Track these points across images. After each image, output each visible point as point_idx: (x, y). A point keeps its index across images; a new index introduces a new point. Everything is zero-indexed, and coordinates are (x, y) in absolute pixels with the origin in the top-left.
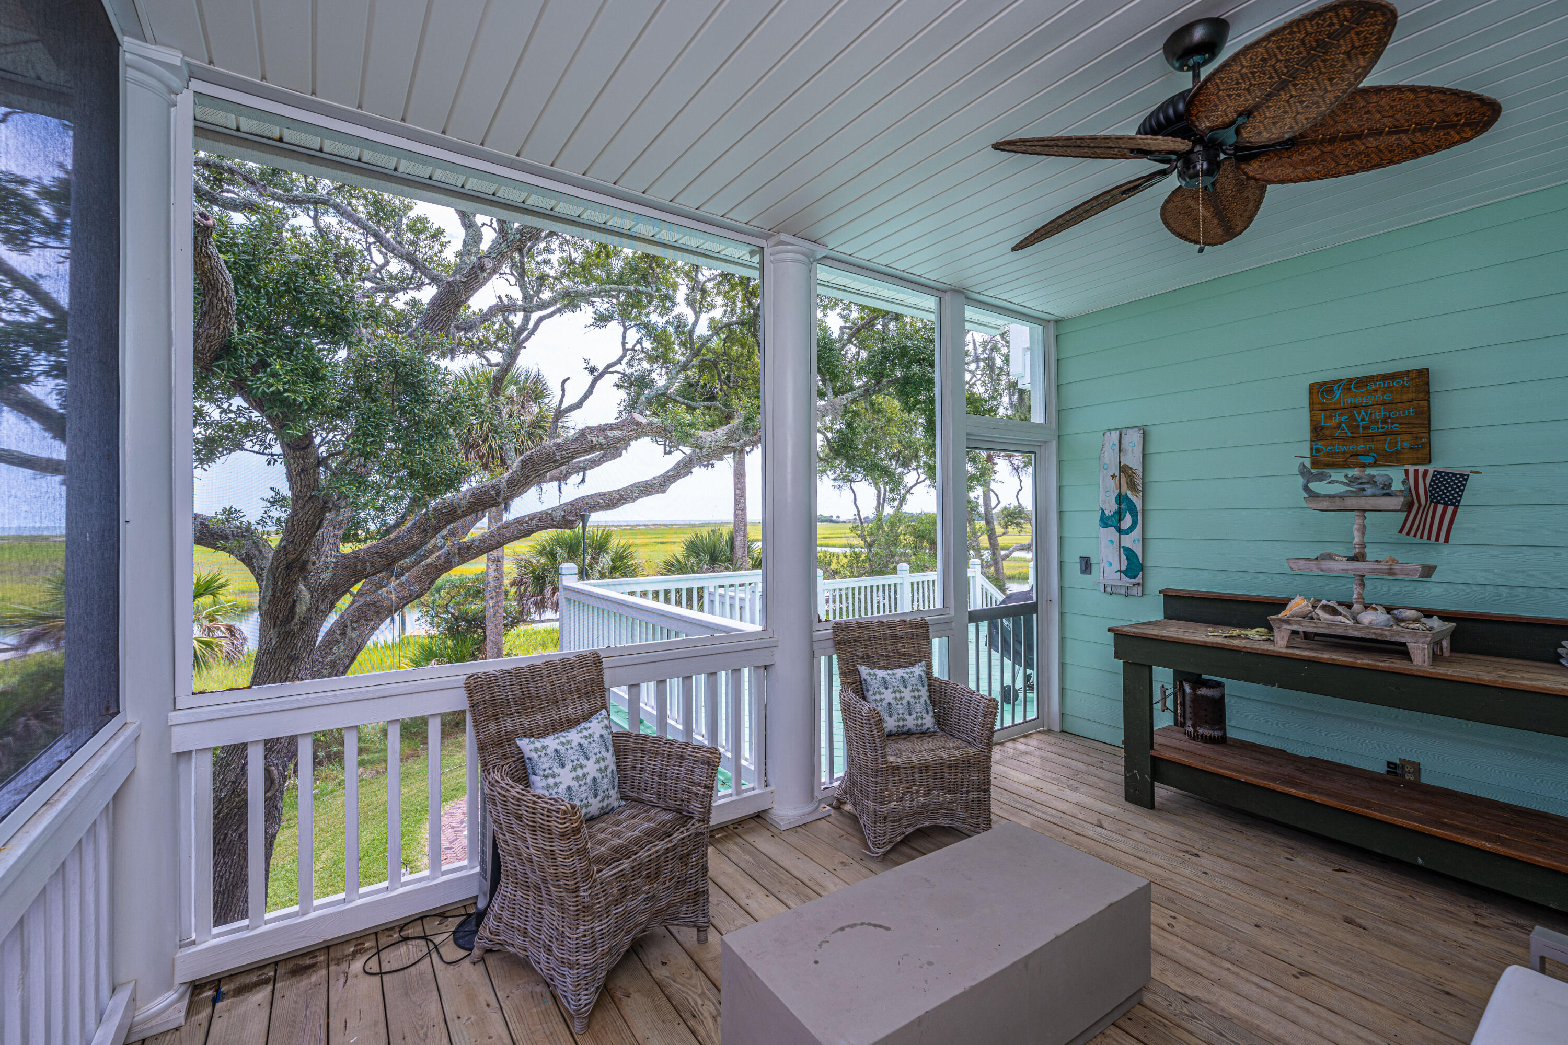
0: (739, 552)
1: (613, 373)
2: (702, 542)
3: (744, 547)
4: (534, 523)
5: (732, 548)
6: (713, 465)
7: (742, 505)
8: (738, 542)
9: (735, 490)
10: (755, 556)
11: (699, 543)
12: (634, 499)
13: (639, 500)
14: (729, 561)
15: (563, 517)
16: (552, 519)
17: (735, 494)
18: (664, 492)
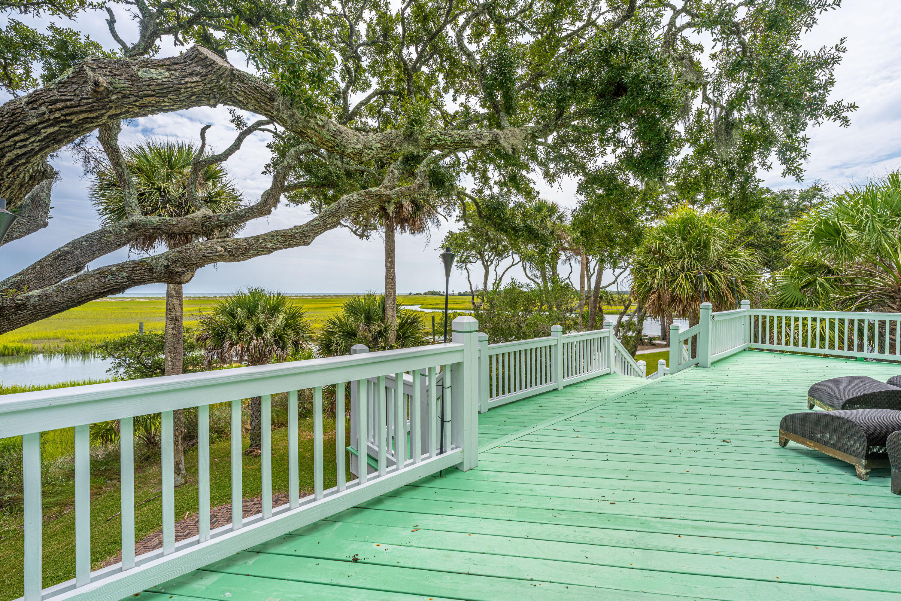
0: (389, 313)
1: (264, 130)
2: (359, 305)
3: (393, 309)
4: (124, 274)
5: (384, 310)
6: (367, 236)
7: (392, 275)
8: (389, 305)
9: (386, 262)
10: (403, 316)
11: (356, 305)
12: (270, 251)
13: (275, 253)
14: (381, 320)
15: (167, 267)
16: (151, 270)
17: (386, 266)
18: (307, 244)
